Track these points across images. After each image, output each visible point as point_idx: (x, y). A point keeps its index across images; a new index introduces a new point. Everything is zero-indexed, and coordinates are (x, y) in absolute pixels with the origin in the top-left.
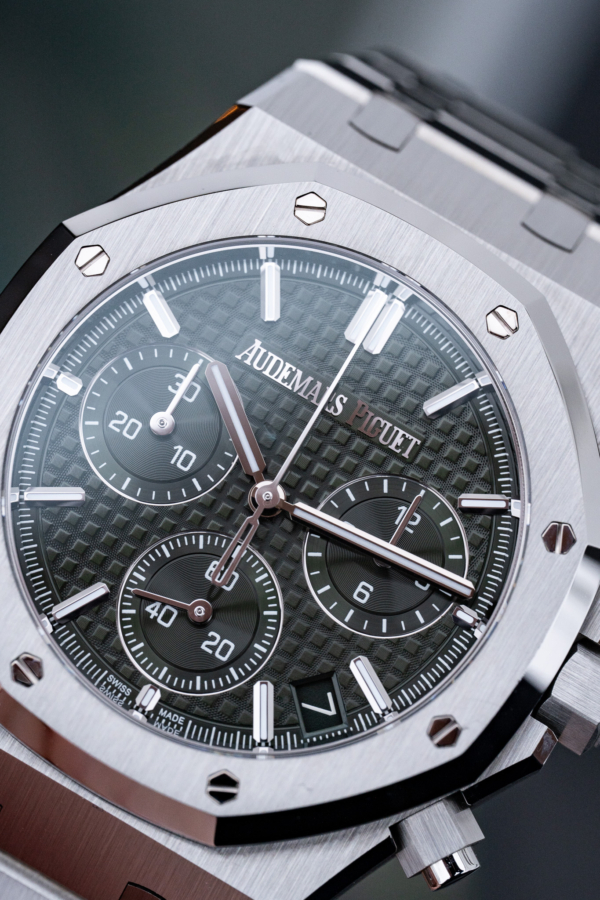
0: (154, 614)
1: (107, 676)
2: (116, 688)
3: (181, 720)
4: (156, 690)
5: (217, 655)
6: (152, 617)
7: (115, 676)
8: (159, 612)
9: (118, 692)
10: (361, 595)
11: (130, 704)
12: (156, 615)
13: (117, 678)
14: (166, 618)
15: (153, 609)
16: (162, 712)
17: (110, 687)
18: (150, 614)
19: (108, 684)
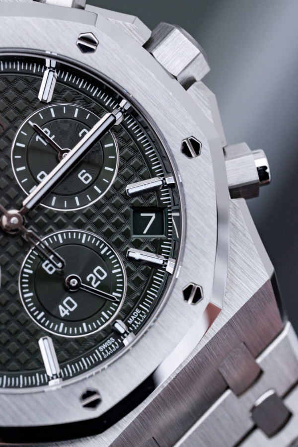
0: (66, 312)
1: (99, 351)
2: (108, 347)
3: (138, 311)
4: (116, 322)
5: (102, 278)
6: (68, 314)
7: (100, 346)
8: (66, 308)
9: (110, 346)
10: (87, 179)
12: (67, 311)
13: (102, 345)
14: (71, 305)
15: (63, 312)
16: (130, 322)
17: (106, 351)
18: (66, 315)
19: (104, 351)
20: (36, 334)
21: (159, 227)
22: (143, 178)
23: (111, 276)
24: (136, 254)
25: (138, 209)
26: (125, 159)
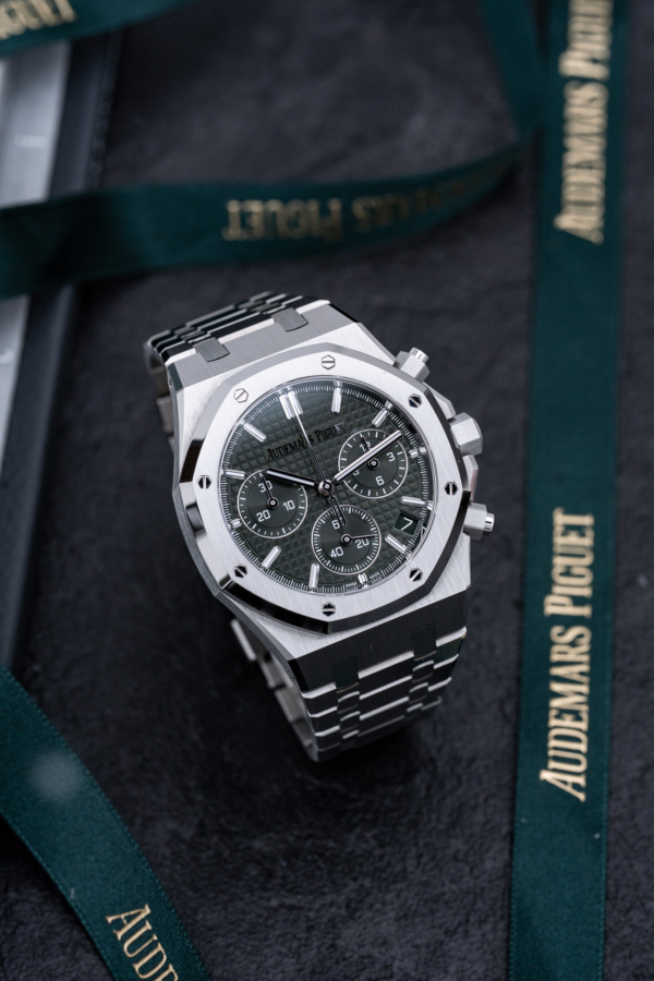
1: (345, 586)
3: (378, 573)
4: (362, 574)
5: (365, 544)
6: (336, 557)
7: (347, 584)
8: (336, 553)
9: (353, 587)
10: (380, 482)
11: (360, 586)
12: (336, 555)
14: (340, 552)
15: (333, 554)
16: (371, 577)
17: (350, 588)
18: (334, 557)
19: (348, 588)
20: (312, 560)
21: (411, 530)
22: (414, 496)
23: (370, 546)
24: (390, 539)
25: (403, 514)
26: (408, 481)
